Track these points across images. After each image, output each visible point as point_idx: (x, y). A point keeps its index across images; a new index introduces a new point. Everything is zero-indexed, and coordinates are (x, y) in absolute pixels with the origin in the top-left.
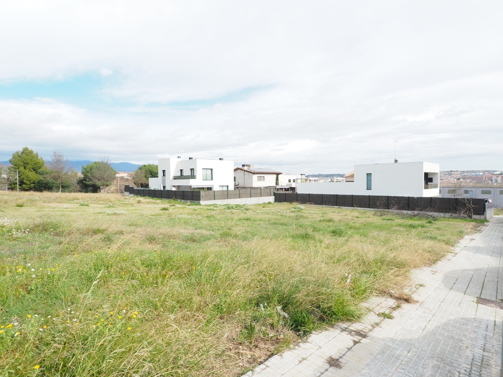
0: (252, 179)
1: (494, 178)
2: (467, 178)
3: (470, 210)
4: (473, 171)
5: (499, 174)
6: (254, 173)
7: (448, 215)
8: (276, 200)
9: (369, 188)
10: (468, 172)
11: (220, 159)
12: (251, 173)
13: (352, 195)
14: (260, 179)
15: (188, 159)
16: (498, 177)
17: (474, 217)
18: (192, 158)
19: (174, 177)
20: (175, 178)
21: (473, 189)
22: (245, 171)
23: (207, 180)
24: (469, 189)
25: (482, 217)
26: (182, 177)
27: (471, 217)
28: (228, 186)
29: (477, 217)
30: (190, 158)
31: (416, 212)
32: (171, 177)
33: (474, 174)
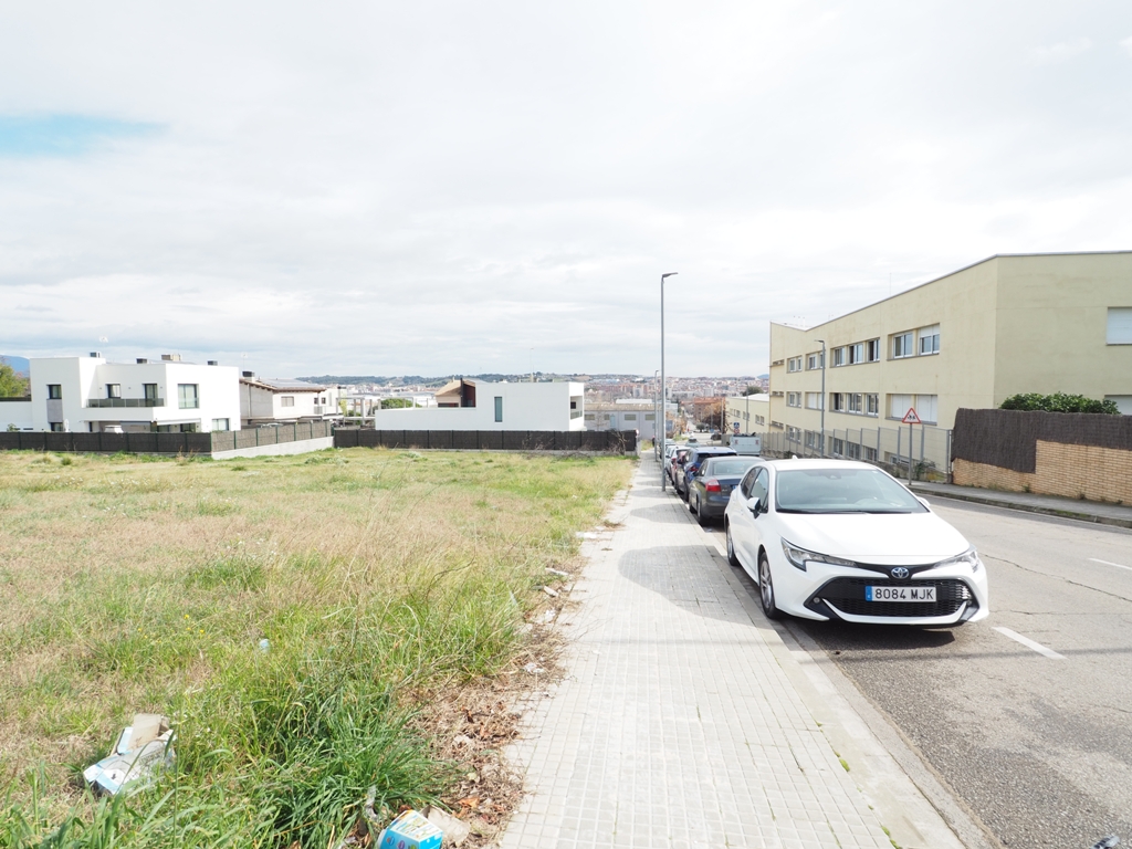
0: (271, 403)
1: (635, 389)
2: (600, 389)
3: (622, 446)
4: (607, 376)
5: (641, 382)
6: (275, 391)
7: (599, 453)
8: (337, 444)
9: (498, 419)
10: (599, 377)
11: (210, 363)
12: (269, 390)
13: (477, 432)
14: (285, 402)
15: (136, 362)
16: (639, 386)
17: (626, 453)
18: (146, 360)
19: (90, 400)
20: (93, 404)
21: (615, 413)
22: (252, 385)
23: (185, 408)
24: (611, 414)
25: (633, 453)
26: (112, 400)
27: (622, 454)
28: (227, 420)
29: (628, 453)
30: (140, 361)
31: (569, 452)
32: (84, 403)
33: (607, 380)
